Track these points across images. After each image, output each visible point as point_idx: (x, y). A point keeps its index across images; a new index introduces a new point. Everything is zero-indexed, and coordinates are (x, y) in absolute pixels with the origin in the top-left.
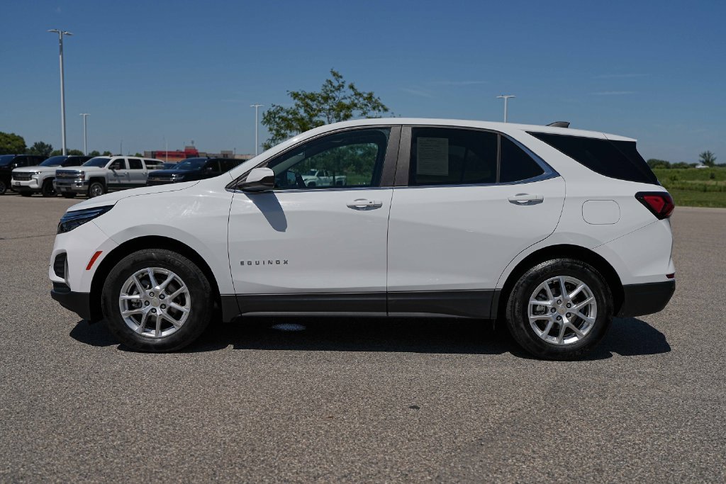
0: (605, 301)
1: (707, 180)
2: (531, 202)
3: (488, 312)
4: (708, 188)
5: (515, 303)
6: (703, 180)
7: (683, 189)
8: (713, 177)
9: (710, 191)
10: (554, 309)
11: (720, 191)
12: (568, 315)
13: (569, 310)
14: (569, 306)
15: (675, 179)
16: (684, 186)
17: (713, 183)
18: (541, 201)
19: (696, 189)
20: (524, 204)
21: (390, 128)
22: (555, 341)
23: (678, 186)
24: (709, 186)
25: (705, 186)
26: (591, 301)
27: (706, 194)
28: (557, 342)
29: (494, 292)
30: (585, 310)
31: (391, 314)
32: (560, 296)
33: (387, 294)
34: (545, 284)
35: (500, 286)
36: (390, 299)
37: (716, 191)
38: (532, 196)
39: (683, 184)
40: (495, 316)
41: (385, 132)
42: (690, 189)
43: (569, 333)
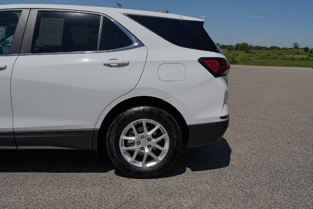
0: (175, 137)
1: (295, 55)
2: (120, 65)
3: (91, 145)
4: (294, 59)
5: (110, 139)
6: (294, 55)
7: (284, 59)
8: (298, 54)
9: (295, 60)
10: (139, 143)
11: (300, 60)
12: (149, 146)
13: (149, 143)
14: (149, 140)
15: (281, 54)
16: (284, 58)
17: (297, 56)
18: (127, 64)
19: (289, 59)
20: (115, 66)
21: (22, 11)
22: (140, 165)
23: (281, 58)
24: (295, 57)
25: (293, 58)
26: (165, 136)
27: (294, 61)
28: (141, 166)
29: (94, 131)
30: (162, 143)
31: (20, 147)
32: (143, 133)
33: (14, 133)
34: (131, 125)
35: (98, 127)
36: (16, 137)
37: (298, 60)
38: (121, 60)
39: (284, 57)
40: (96, 148)
41: (18, 14)
42: (287, 59)
43: (150, 159)
